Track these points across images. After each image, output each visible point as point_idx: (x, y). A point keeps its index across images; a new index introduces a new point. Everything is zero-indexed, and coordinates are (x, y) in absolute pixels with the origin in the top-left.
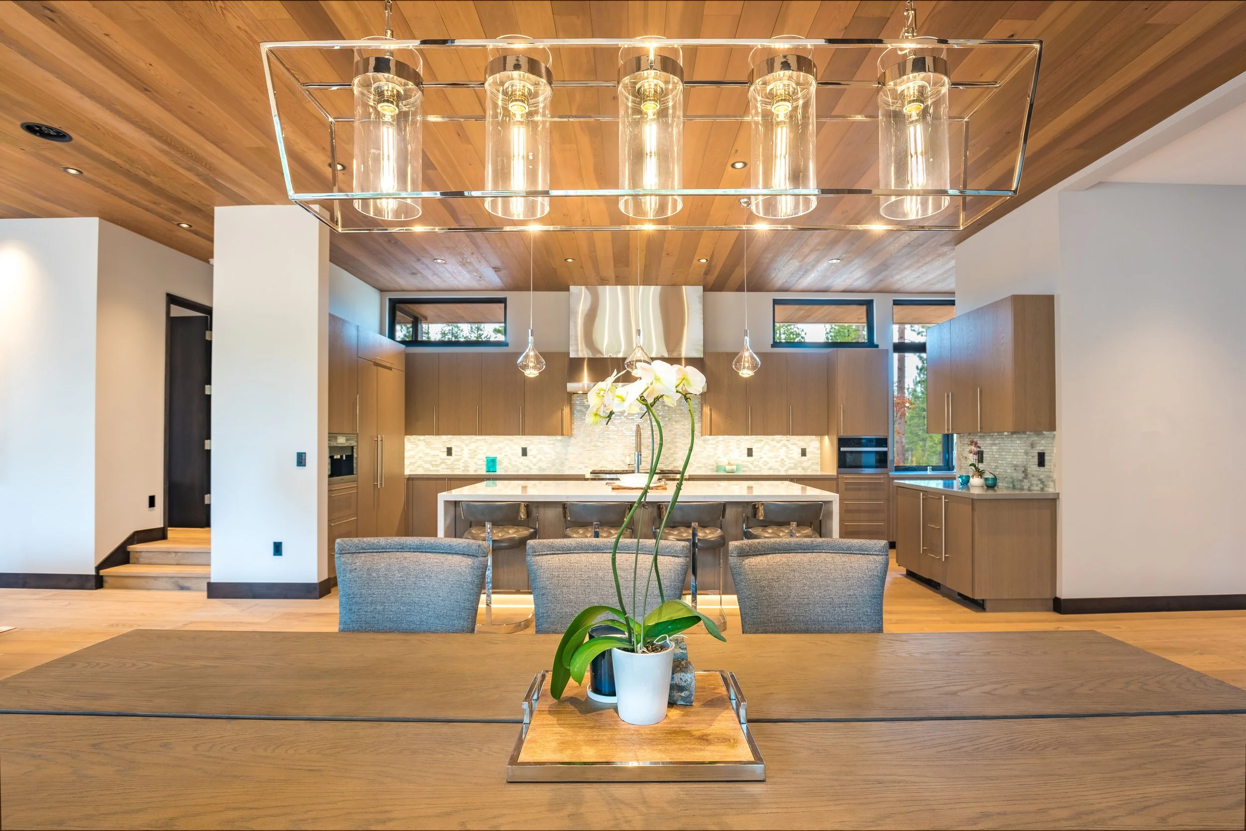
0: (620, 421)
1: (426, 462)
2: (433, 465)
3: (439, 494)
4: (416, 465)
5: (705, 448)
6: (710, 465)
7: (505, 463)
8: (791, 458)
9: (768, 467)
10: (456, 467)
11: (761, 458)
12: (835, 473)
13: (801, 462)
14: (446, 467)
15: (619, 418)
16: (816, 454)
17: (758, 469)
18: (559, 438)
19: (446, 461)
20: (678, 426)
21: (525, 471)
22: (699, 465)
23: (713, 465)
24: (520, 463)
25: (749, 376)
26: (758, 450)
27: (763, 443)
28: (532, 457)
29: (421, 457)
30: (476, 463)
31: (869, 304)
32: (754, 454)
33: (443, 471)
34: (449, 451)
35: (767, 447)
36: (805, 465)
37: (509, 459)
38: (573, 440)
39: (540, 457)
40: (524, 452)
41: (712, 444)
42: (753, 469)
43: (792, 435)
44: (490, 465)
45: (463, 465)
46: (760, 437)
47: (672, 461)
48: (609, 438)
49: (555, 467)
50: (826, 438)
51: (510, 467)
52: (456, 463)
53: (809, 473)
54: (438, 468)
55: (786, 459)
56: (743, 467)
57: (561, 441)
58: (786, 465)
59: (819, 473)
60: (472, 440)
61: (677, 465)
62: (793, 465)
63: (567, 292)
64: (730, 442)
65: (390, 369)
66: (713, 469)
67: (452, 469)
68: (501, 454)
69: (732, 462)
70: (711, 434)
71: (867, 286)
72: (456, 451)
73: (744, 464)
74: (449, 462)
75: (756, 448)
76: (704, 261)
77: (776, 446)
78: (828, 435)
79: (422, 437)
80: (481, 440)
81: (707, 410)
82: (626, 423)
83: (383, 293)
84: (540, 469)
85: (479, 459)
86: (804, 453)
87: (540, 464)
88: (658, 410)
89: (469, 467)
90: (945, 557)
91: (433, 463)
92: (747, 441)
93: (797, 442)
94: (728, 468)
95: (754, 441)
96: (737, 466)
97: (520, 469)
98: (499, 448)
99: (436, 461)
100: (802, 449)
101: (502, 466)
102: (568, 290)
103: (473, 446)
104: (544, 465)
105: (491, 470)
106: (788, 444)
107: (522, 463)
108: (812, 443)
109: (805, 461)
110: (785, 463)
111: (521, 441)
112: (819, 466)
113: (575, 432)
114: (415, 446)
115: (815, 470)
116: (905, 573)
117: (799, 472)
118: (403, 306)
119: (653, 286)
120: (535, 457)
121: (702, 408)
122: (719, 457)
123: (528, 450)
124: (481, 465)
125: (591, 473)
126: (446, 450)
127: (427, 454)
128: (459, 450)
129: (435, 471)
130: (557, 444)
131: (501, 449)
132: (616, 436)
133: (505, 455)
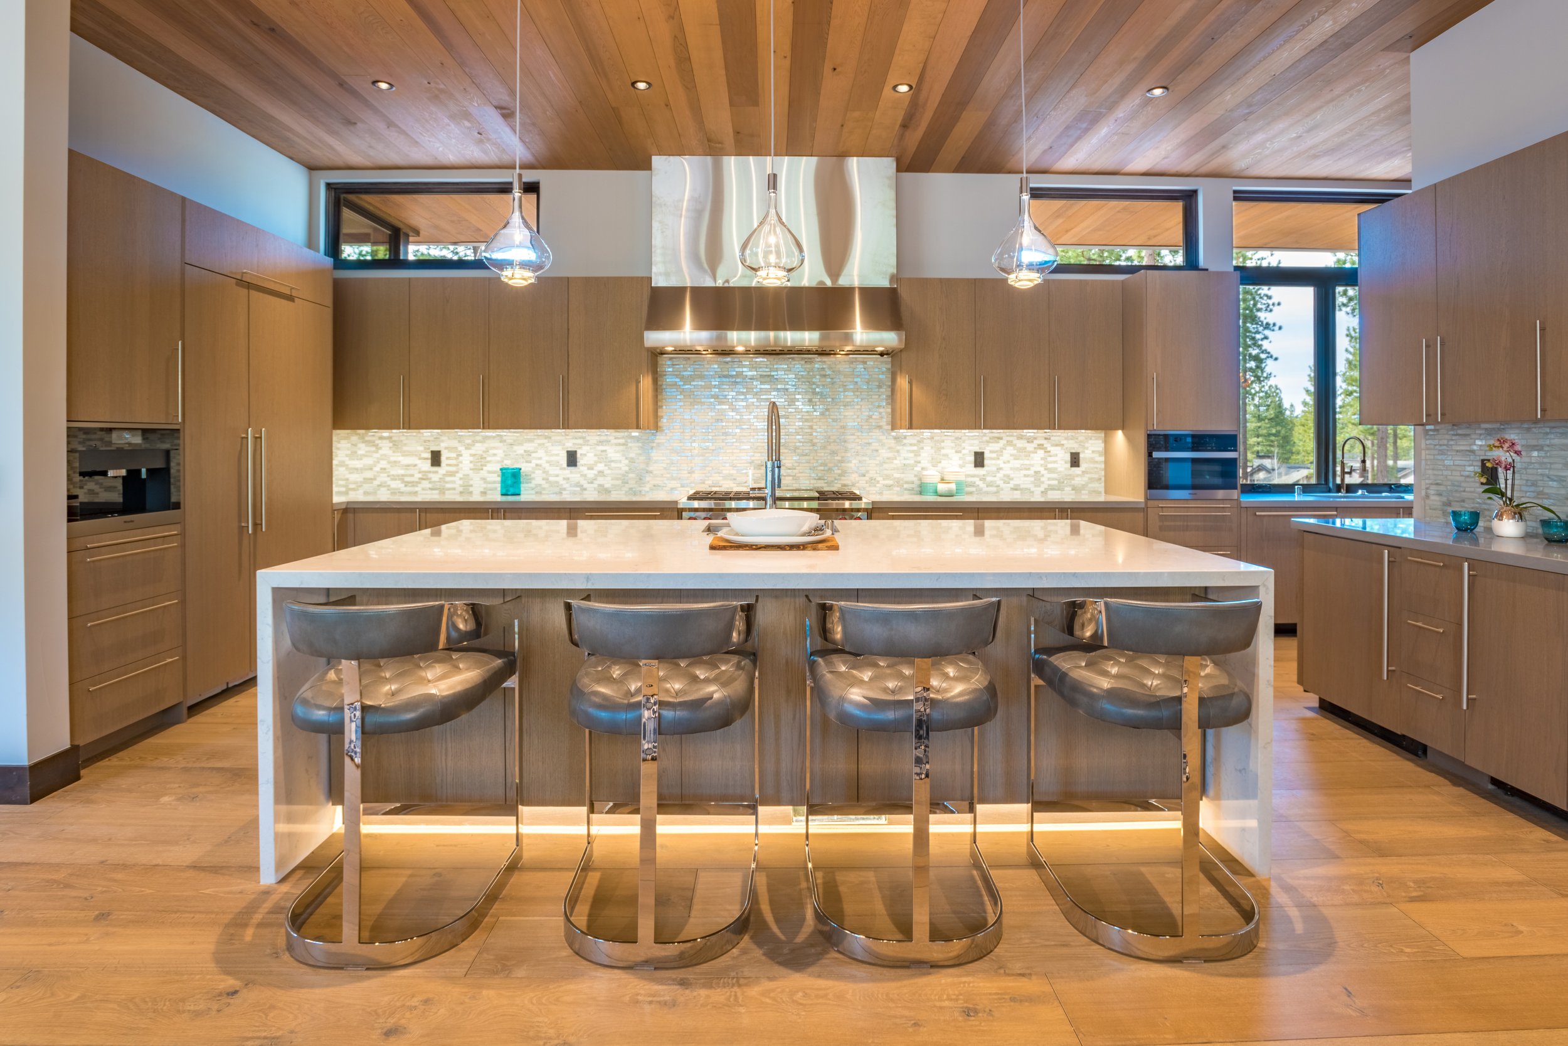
0: (744, 404)
1: (394, 478)
2: (407, 484)
3: (260, 573)
4: (376, 483)
5: (898, 451)
6: (907, 483)
7: (538, 478)
8: (1050, 471)
9: (1011, 485)
10: (448, 486)
11: (1001, 469)
12: (1142, 499)
13: (1071, 477)
14: (430, 486)
15: (742, 397)
16: (1097, 462)
17: (994, 489)
18: (635, 433)
19: (430, 475)
20: (849, 413)
21: (574, 493)
22: (890, 482)
23: (913, 483)
24: (564, 479)
25: (1031, 285)
26: (994, 455)
27: (1002, 443)
28: (585, 468)
29: (385, 469)
30: (484, 479)
31: (1189, 198)
32: (986, 462)
33: (425, 494)
34: (436, 458)
35: (1010, 450)
36: (1078, 481)
37: (545, 472)
38: (660, 438)
39: (601, 467)
40: (572, 459)
41: (911, 445)
42: (986, 489)
43: (1059, 428)
44: (509, 482)
45: (461, 482)
46: (996, 433)
47: (840, 475)
48: (726, 434)
49: (626, 485)
50: (1119, 436)
51: (546, 486)
52: (448, 479)
53: (1085, 497)
54: (416, 489)
55: (1043, 472)
56: (967, 486)
57: (637, 439)
58: (1043, 482)
59: (1102, 498)
60: (478, 438)
61: (849, 483)
62: (1056, 482)
63: (648, 172)
64: (943, 441)
65: (290, 298)
66: (913, 489)
67: (442, 491)
68: (530, 462)
69: (947, 477)
70: (911, 427)
71: (1187, 166)
72: (448, 458)
73: (970, 479)
74: (435, 478)
75: (991, 452)
76: (903, 88)
77: (1025, 448)
78: (1123, 429)
79: (386, 433)
80: (494, 437)
81: (903, 382)
82: (757, 407)
83: (312, 171)
84: (602, 489)
85: (489, 472)
86: (1075, 460)
87: (600, 480)
88: (814, 383)
89: (471, 486)
90: (1468, 699)
91: (407, 479)
92: (972, 439)
93: (1062, 442)
94: (942, 488)
95: (988, 438)
96: (958, 483)
97: (565, 489)
98: (525, 451)
99: (412, 475)
100: (1072, 454)
101: (532, 485)
102: (647, 166)
103: (479, 448)
104: (608, 483)
105: (512, 491)
106: (1047, 444)
107: (568, 479)
108: (1089, 443)
109: (1078, 476)
110: (1042, 479)
111: (562, 440)
112: (1103, 484)
113: (664, 422)
114: (374, 449)
115: (1093, 492)
116: (1317, 705)
117: (1067, 496)
118: (352, 197)
119: (805, 158)
120: (591, 468)
121: (894, 381)
122: (923, 469)
123: (578, 455)
124: (494, 482)
125: (690, 498)
126: (429, 455)
127: (395, 463)
128: (453, 455)
129: (410, 493)
130: (630, 445)
131: (528, 453)
132: (738, 431)
133: (537, 465)
